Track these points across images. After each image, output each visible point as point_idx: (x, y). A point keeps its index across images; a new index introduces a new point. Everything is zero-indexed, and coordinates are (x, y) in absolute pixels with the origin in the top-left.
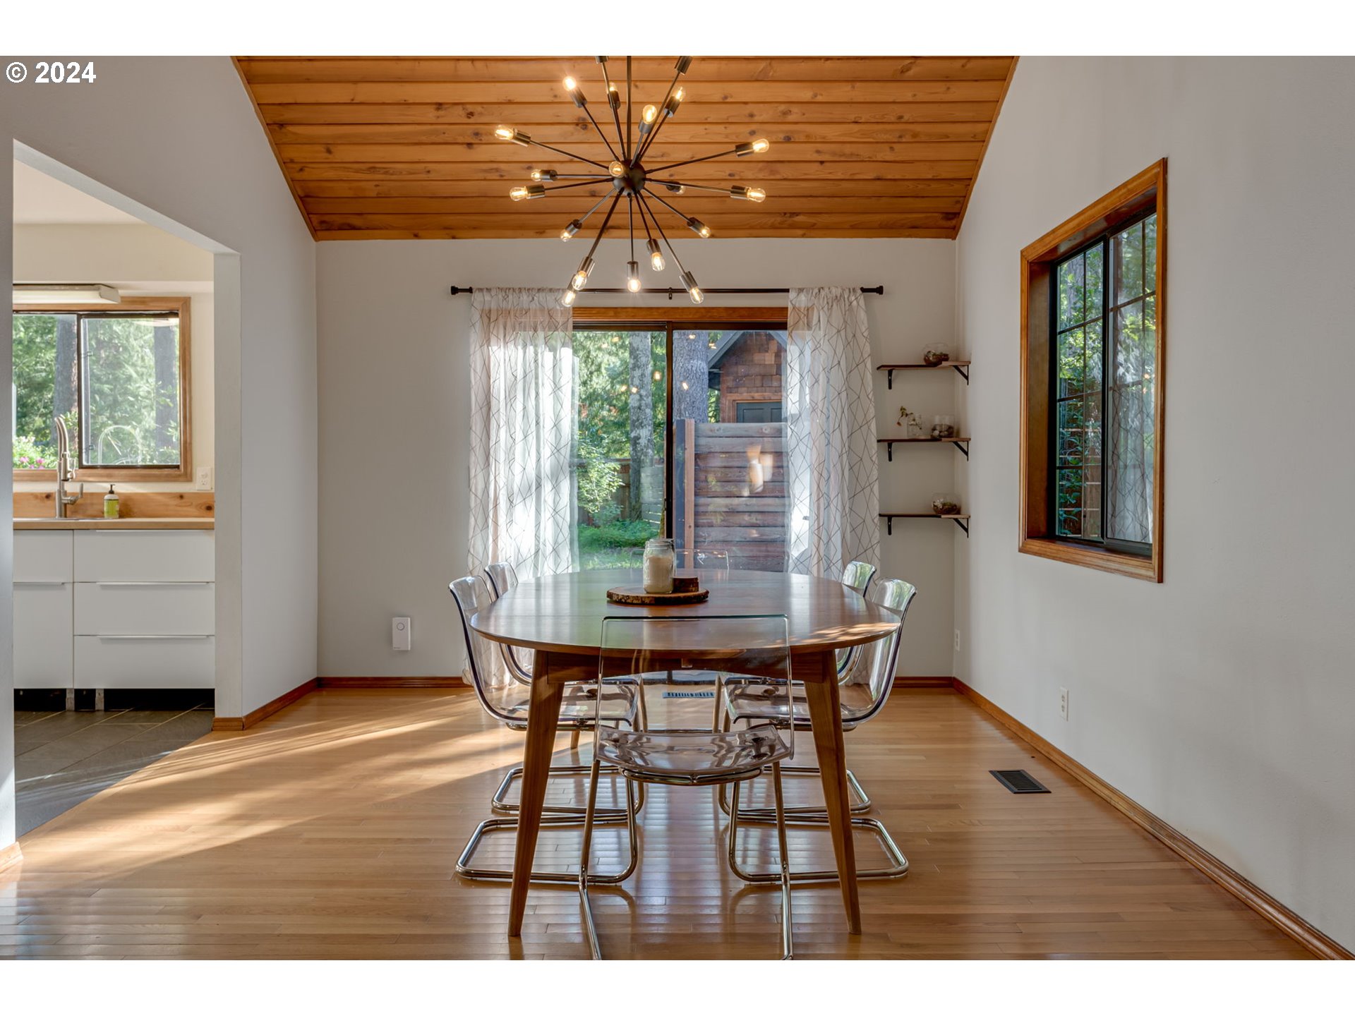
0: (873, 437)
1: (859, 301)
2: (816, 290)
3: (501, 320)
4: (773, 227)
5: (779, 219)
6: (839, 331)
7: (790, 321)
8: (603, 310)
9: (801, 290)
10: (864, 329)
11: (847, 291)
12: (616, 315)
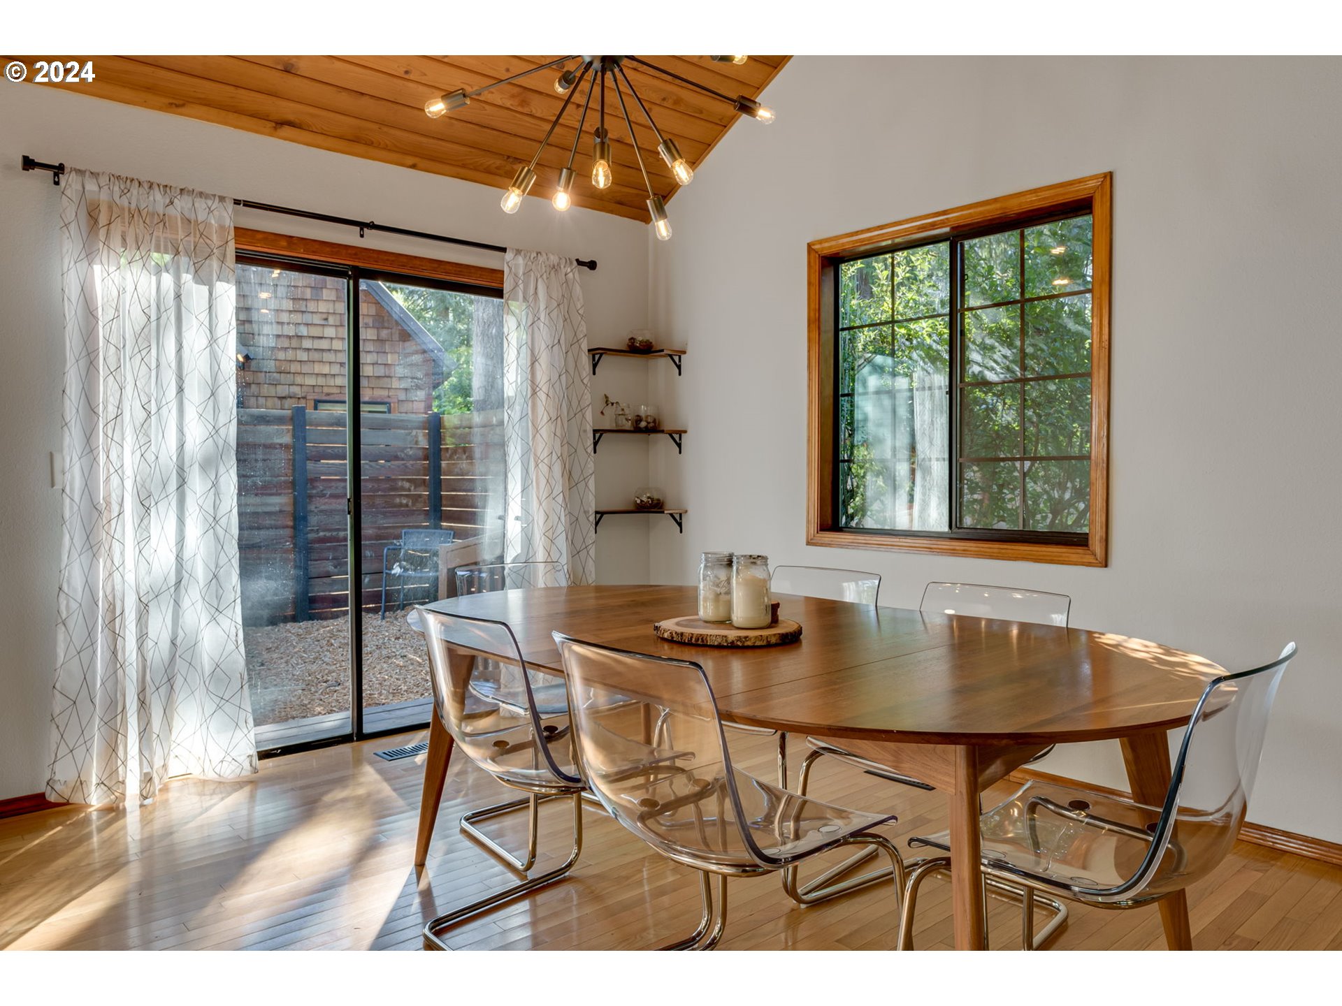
0: (588, 426)
1: (574, 273)
2: (534, 255)
3: (117, 229)
4: (488, 171)
5: (498, 162)
6: (558, 305)
7: (507, 287)
8: (273, 237)
9: (518, 252)
10: (579, 306)
11: (564, 261)
12: (288, 248)
